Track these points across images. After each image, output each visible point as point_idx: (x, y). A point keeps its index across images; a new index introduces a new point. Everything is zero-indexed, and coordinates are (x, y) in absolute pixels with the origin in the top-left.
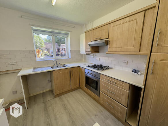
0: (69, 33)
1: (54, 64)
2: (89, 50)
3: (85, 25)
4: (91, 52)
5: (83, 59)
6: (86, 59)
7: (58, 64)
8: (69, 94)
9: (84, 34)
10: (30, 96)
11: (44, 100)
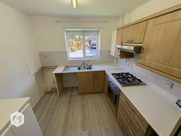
0: (100, 30)
1: (82, 65)
2: (119, 54)
3: (121, 16)
4: (119, 57)
5: (115, 61)
6: (117, 62)
7: (86, 64)
8: (91, 95)
9: (116, 31)
10: (64, 87)
11: (71, 94)
